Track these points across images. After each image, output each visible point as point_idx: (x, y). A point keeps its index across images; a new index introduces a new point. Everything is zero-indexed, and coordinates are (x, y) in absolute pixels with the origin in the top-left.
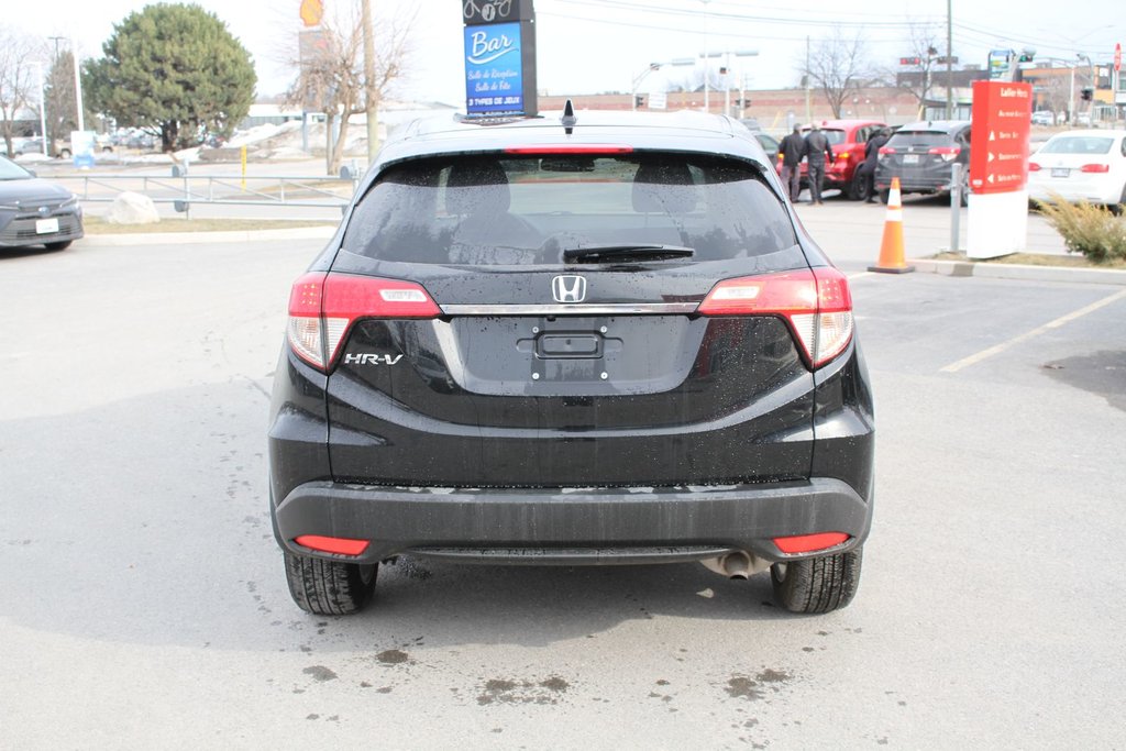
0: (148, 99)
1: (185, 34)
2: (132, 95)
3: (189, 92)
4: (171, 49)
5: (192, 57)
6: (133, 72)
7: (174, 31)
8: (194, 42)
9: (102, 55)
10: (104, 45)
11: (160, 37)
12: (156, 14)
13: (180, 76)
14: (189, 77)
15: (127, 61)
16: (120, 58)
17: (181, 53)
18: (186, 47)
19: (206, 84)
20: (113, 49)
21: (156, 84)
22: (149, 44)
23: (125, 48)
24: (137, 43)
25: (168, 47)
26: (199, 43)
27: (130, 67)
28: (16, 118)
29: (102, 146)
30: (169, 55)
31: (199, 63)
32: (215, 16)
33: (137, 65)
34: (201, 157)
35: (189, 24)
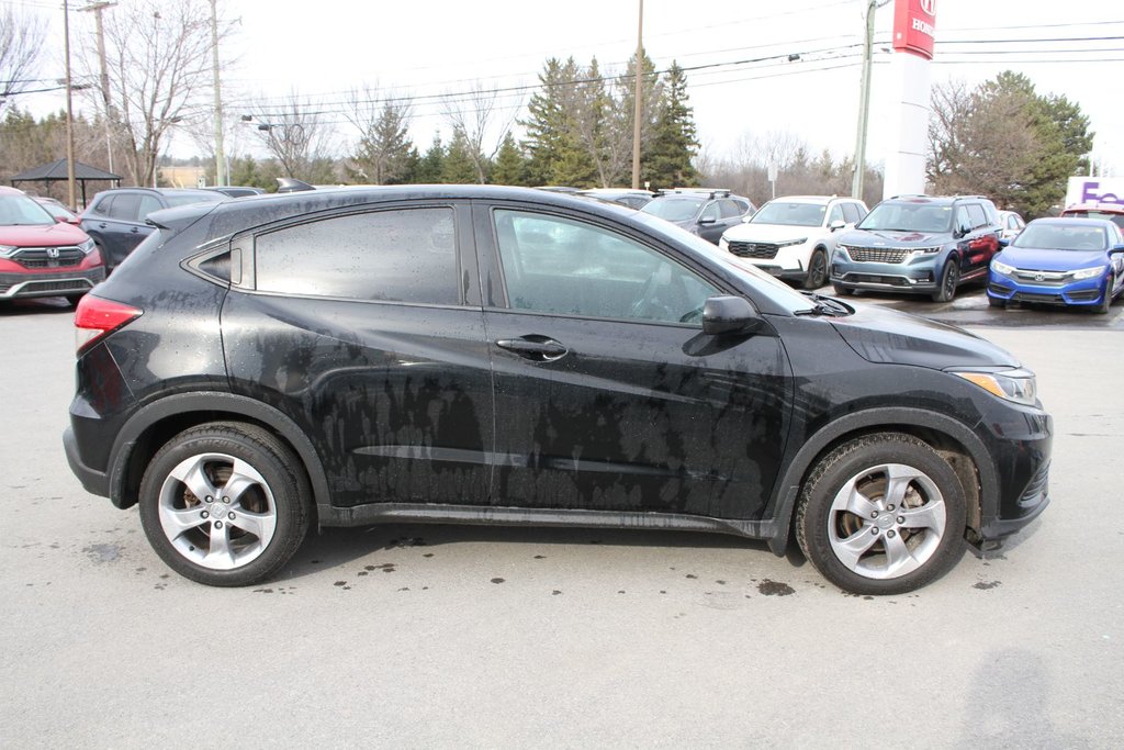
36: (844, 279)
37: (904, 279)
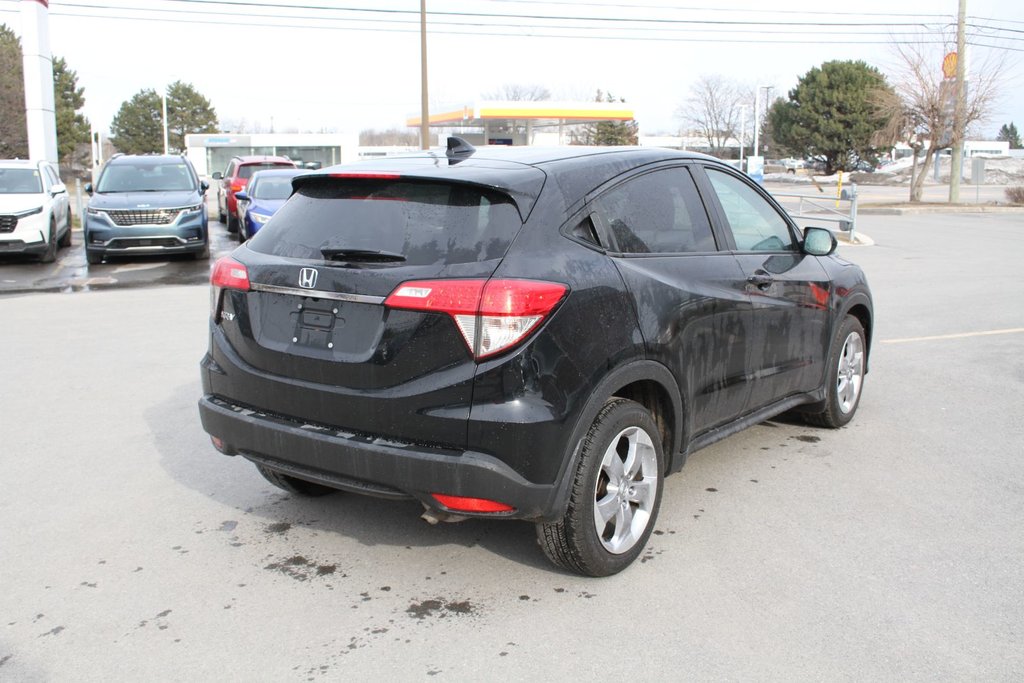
0: (816, 133)
1: (850, 84)
2: (804, 131)
3: (848, 130)
4: (837, 96)
5: (852, 102)
6: (808, 113)
7: (842, 82)
8: (856, 91)
9: (788, 100)
10: (790, 93)
11: (831, 87)
12: (829, 70)
13: (842, 117)
14: (849, 117)
15: (804, 105)
16: (800, 103)
17: (844, 99)
18: (849, 95)
19: (862, 123)
20: (795, 95)
21: (822, 121)
22: (821, 92)
23: (803, 95)
24: (812, 91)
25: (835, 94)
26: (860, 91)
27: (806, 109)
28: (726, 145)
29: (787, 168)
30: (835, 100)
31: (858, 107)
32: (876, 71)
33: (810, 108)
34: (851, 180)
35: (854, 76)
36: (108, 246)
37: (175, 239)
